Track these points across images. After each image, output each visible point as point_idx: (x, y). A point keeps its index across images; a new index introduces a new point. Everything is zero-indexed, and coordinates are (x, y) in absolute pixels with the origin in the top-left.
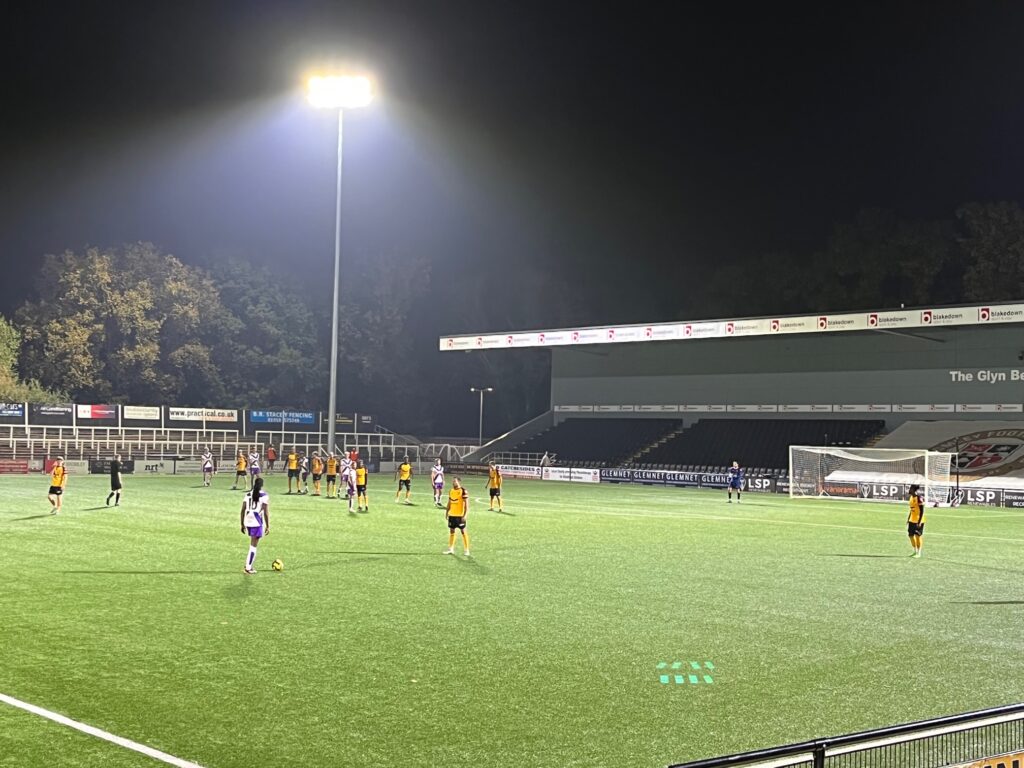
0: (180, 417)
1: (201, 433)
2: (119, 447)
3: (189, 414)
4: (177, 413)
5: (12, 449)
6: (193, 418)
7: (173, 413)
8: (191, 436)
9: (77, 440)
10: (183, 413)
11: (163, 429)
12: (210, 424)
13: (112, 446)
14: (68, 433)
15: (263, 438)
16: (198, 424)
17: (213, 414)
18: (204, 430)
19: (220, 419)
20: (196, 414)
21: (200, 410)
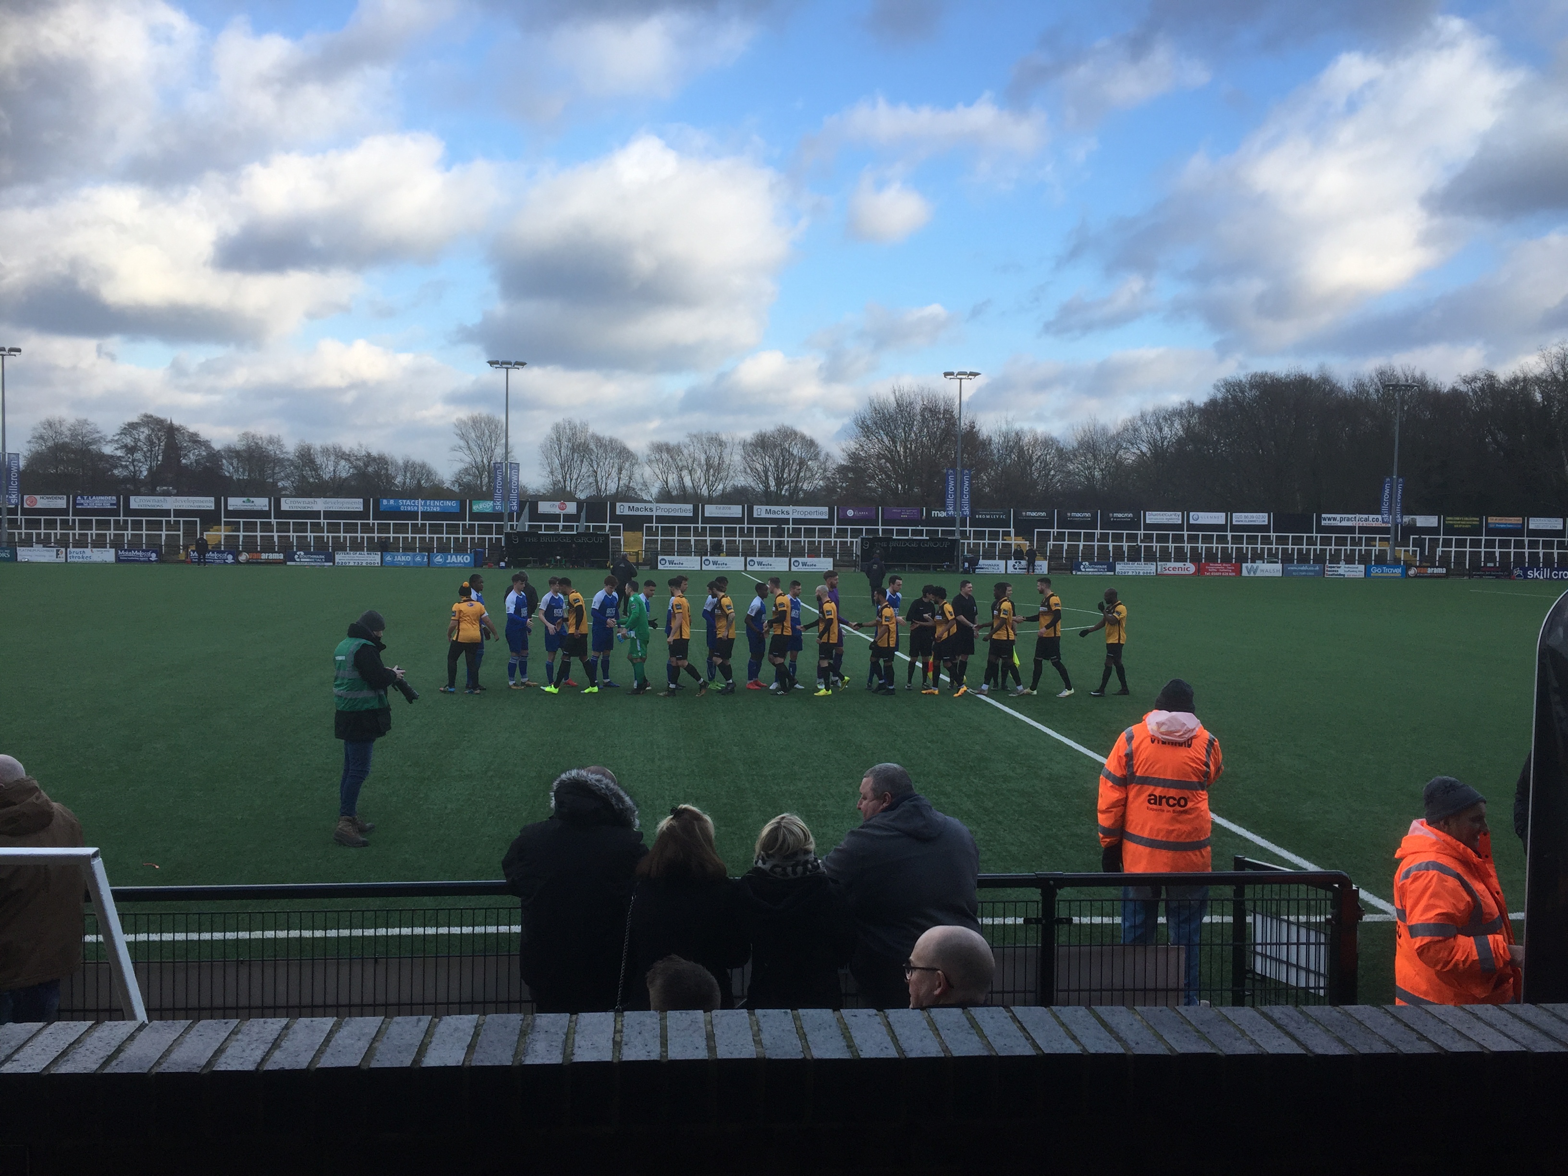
0: (1333, 523)
1: (1353, 539)
2: (1270, 550)
3: (1341, 520)
4: (1329, 519)
5: (1171, 553)
6: (1345, 523)
7: (1325, 519)
8: (1341, 542)
9: (1230, 546)
10: (1335, 519)
11: (1314, 535)
12: (1363, 530)
13: (1262, 549)
14: (1222, 539)
15: (1419, 543)
16: (1351, 530)
17: (1366, 520)
18: (1357, 535)
19: (1374, 524)
20: (1348, 520)
21: (1353, 516)
